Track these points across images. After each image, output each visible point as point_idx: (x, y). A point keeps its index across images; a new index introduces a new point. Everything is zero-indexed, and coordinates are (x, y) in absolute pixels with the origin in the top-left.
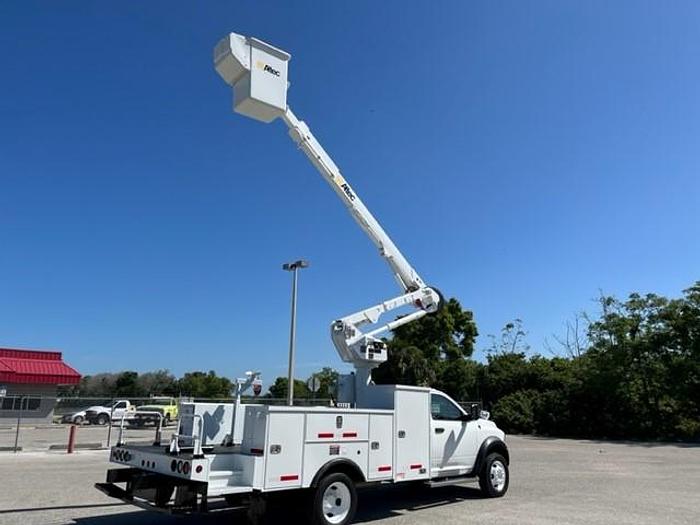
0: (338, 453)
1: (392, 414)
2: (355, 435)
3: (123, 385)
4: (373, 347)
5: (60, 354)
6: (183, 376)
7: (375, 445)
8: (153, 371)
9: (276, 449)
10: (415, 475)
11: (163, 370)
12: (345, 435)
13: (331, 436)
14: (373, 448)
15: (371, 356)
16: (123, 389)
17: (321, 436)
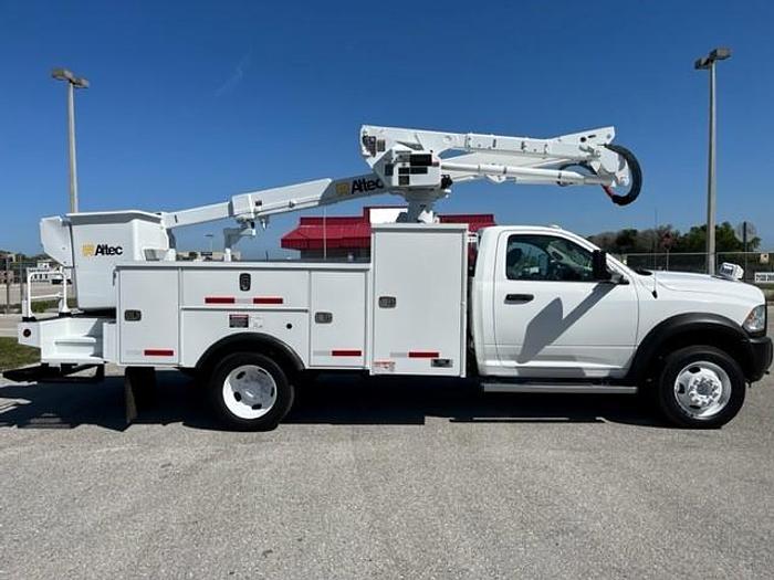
0: (247, 326)
1: (365, 270)
2: (280, 301)
3: (623, 244)
4: (408, 165)
5: (492, 216)
6: (688, 231)
7: (324, 318)
8: (653, 228)
9: (133, 315)
10: (424, 368)
11: (665, 226)
12: (257, 301)
13: (231, 301)
14: (318, 321)
15: (404, 180)
16: (623, 248)
17: (209, 301)
